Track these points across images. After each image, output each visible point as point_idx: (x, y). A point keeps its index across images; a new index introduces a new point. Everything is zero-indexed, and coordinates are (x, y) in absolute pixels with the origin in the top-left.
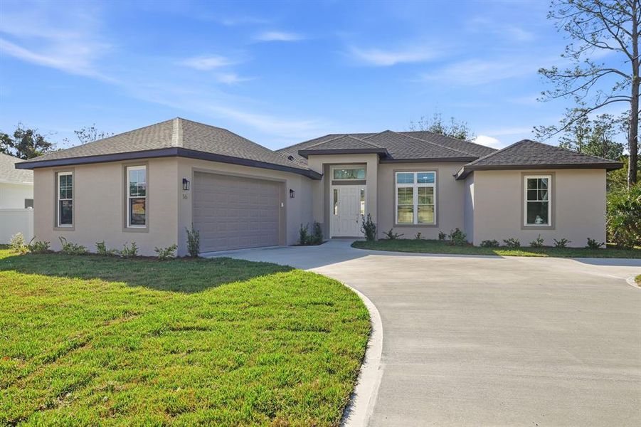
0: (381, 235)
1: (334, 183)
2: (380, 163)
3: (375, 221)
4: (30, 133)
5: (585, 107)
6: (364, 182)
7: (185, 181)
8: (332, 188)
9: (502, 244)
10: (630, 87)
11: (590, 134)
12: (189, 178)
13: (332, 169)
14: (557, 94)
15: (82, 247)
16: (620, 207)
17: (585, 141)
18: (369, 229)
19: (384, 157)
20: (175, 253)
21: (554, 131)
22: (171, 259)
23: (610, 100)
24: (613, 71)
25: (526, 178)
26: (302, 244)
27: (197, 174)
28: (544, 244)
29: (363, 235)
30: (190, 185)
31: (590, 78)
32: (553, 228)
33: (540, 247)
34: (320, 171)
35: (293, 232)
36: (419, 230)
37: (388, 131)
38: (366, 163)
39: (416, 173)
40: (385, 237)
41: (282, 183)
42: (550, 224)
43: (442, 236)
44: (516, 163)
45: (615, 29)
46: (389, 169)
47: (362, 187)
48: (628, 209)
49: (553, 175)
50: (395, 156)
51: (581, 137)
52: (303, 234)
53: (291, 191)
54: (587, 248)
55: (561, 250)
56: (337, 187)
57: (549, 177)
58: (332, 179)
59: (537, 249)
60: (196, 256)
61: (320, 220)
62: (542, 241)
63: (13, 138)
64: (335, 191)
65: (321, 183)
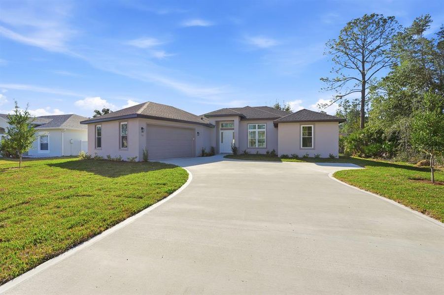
0: (241, 152)
1: (222, 129)
2: (241, 120)
3: (237, 146)
4: (108, 110)
5: (341, 95)
6: (233, 129)
7: (142, 128)
8: (221, 131)
9: (290, 156)
10: (361, 85)
11: (351, 107)
12: (144, 127)
13: (221, 123)
14: (327, 89)
15: (102, 157)
16: (353, 140)
17: (348, 111)
18: (235, 149)
19: (242, 118)
20: (137, 160)
21: (327, 106)
22: (135, 162)
23: (352, 91)
24: (353, 78)
25: (302, 126)
26: (203, 156)
27: (148, 125)
28: (310, 156)
29: (232, 152)
30: (145, 130)
31: (343, 82)
32: (314, 149)
33: (307, 157)
34: (214, 124)
35: (198, 151)
36: (258, 150)
38: (234, 121)
39: (257, 125)
41: (193, 130)
42: (313, 147)
43: (268, 153)
44: (297, 119)
45: (353, 60)
46: (245, 123)
47: (233, 131)
48: (357, 140)
49: (314, 124)
50: (248, 117)
51: (346, 109)
52: (203, 151)
53: (198, 133)
54: (329, 158)
55: (318, 159)
56: (222, 131)
57: (312, 126)
58: (220, 127)
59: (306, 159)
60: (147, 161)
61: (214, 145)
62: (308, 155)
63: (102, 112)
64: (222, 133)
65: (214, 129)
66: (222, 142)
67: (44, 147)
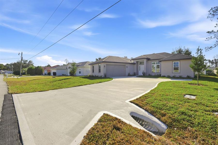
1: (139, 65)
6: (144, 65)
7: (104, 66)
8: (139, 66)
9: (166, 76)
13: (139, 62)
20: (103, 76)
25: (173, 62)
26: (129, 76)
27: (107, 65)
29: (142, 75)
34: (136, 63)
35: (127, 74)
36: (156, 74)
37: (154, 53)
38: (144, 61)
39: (156, 62)
40: (148, 75)
41: (125, 65)
42: (179, 72)
46: (150, 62)
50: (151, 59)
52: (129, 74)
53: (127, 67)
55: (180, 78)
56: (140, 65)
57: (179, 62)
62: (176, 76)
63: (98, 59)
64: (140, 66)
65: (136, 65)
66: (140, 70)
67: (80, 73)
